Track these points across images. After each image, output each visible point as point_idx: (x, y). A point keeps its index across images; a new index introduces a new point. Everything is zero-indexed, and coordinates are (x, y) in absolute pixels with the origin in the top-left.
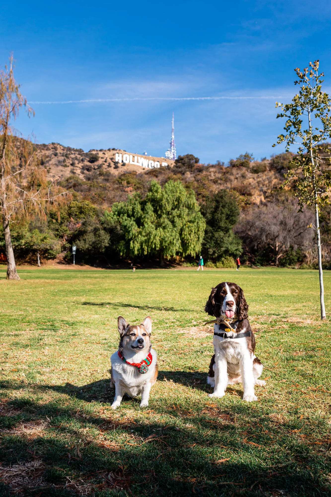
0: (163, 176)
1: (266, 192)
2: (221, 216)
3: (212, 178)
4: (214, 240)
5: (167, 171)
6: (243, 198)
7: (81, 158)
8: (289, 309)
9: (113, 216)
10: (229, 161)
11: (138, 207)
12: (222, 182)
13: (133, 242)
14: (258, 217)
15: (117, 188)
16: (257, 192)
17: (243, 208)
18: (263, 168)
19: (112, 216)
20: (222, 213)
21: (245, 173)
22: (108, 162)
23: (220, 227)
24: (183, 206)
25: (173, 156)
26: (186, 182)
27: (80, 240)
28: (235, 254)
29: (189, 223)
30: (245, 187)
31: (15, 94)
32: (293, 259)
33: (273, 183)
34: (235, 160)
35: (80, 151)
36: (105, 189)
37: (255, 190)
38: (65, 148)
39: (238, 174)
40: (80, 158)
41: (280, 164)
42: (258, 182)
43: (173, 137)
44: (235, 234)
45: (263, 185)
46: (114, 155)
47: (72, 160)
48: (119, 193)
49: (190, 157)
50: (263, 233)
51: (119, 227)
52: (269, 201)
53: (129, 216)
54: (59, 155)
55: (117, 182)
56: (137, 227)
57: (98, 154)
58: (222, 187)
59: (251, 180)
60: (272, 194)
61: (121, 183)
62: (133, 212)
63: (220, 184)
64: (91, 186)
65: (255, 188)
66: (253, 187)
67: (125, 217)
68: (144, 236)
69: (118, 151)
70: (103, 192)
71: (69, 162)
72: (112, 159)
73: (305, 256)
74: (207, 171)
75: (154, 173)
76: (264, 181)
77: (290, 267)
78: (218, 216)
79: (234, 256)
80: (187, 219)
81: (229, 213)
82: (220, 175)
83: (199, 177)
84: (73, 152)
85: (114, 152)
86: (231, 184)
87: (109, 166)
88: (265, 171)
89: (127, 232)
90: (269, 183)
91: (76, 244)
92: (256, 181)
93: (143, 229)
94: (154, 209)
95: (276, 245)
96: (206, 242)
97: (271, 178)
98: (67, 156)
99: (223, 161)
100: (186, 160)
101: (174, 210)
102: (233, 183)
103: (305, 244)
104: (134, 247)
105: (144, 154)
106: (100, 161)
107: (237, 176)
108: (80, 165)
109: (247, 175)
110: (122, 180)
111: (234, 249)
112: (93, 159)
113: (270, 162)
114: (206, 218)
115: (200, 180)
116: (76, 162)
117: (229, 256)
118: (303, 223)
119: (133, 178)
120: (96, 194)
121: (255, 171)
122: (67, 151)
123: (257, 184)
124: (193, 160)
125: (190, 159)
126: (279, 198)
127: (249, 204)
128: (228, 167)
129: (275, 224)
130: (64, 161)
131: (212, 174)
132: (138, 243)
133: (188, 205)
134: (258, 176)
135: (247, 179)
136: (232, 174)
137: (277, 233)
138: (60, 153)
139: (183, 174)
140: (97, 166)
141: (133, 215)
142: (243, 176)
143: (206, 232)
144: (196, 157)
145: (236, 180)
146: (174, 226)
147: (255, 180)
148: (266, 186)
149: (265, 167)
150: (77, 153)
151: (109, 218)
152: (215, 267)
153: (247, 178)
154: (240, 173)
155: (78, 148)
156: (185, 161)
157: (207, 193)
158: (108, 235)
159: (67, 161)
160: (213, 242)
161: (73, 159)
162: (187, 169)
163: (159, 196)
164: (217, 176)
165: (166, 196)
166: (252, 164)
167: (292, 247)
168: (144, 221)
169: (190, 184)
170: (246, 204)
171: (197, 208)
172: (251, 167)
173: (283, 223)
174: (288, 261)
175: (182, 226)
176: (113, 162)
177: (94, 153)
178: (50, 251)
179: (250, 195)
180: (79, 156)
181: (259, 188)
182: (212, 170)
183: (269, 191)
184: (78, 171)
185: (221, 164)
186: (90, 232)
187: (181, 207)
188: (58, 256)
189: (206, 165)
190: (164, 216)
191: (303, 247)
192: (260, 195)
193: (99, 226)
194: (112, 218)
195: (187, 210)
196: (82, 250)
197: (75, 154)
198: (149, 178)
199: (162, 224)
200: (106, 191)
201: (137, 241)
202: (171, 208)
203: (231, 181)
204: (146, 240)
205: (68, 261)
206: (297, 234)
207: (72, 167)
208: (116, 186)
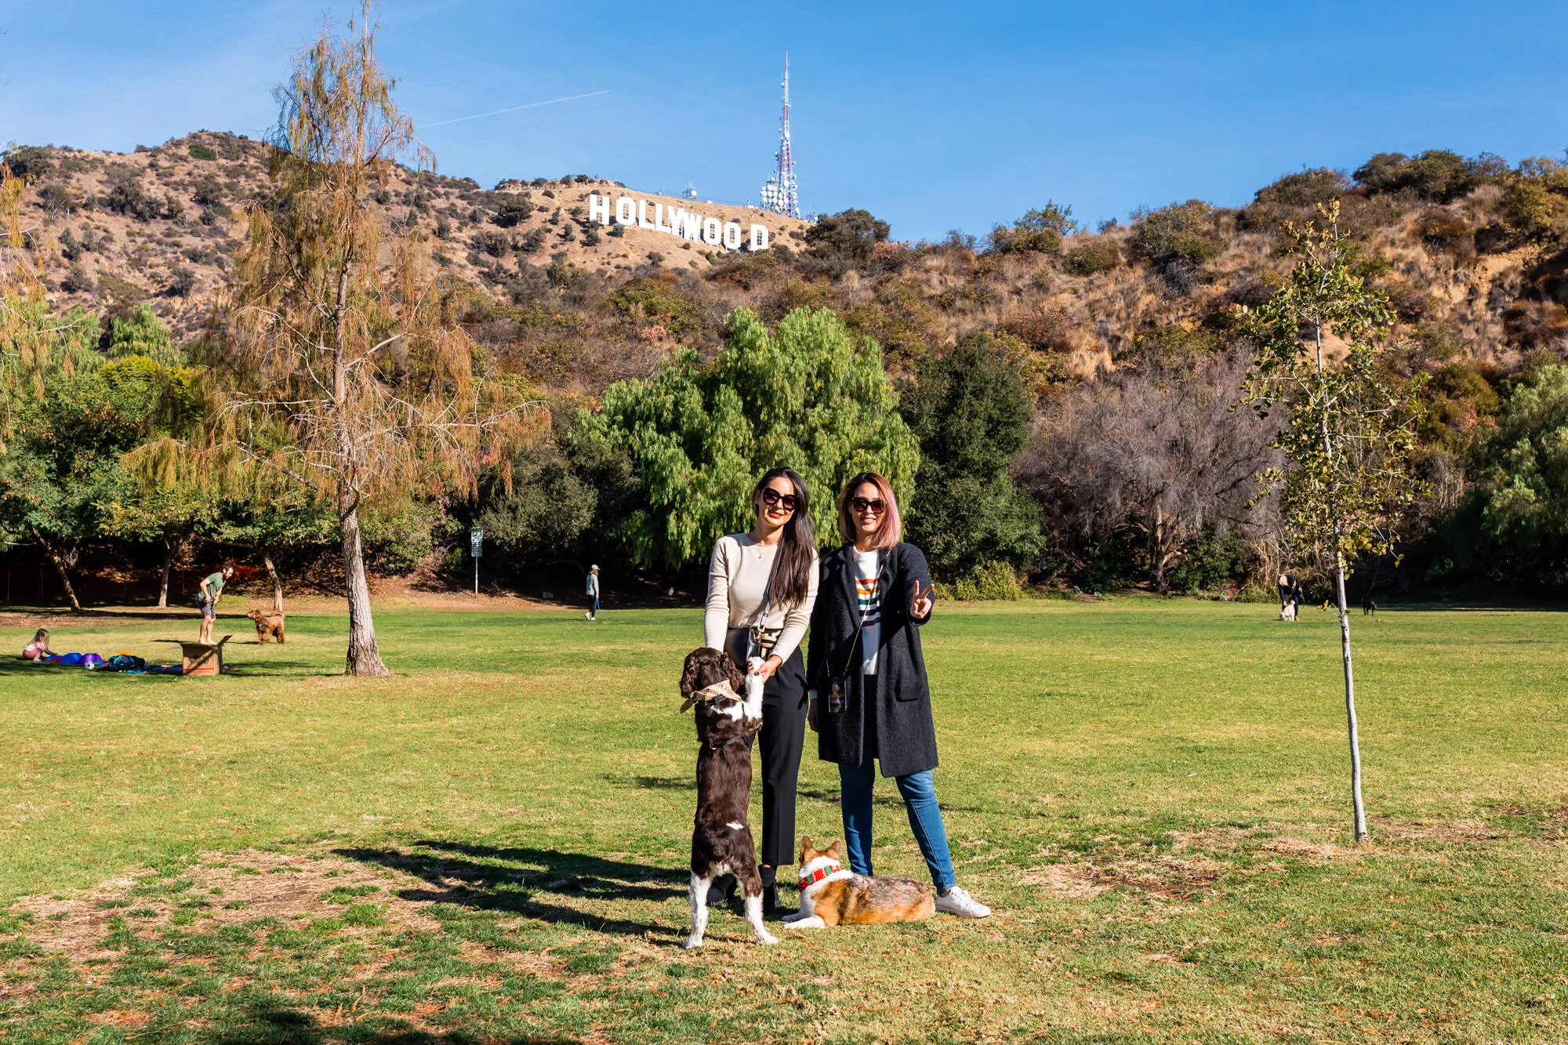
0: (768, 284)
1: (1119, 339)
2: (970, 425)
3: (933, 292)
4: (946, 507)
5: (781, 268)
6: (1041, 359)
7: (471, 209)
8: (1262, 799)
9: (609, 426)
10: (990, 231)
11: (694, 399)
12: (968, 304)
13: (679, 518)
14: (1095, 426)
15: (615, 329)
16: (1089, 339)
17: (1043, 394)
18: (1108, 256)
19: (605, 429)
20: (973, 415)
21: (1044, 273)
22: (562, 224)
23: (965, 464)
24: (843, 394)
25: (787, 201)
26: (846, 307)
27: (495, 511)
28: (1018, 551)
29: (862, 452)
30: (1047, 323)
31: (378, 105)
32: (1215, 569)
33: (1142, 306)
34: (1011, 228)
35: (466, 187)
36: (573, 332)
37: (1081, 330)
38: (415, 175)
39: (1020, 277)
40: (464, 210)
41: (1164, 243)
42: (1090, 306)
43: (787, 135)
44: (1019, 485)
45: (1108, 315)
46: (582, 198)
47: (437, 218)
48: (620, 346)
49: (857, 220)
50: (1113, 481)
51: (626, 467)
52: (1129, 372)
53: (662, 429)
54: (394, 199)
55: (612, 307)
56: (689, 464)
57: (527, 195)
58: (968, 325)
59: (1066, 298)
60: (1138, 345)
61: (627, 310)
62: (677, 415)
63: (963, 311)
64: (523, 322)
65: (1079, 324)
66: (1075, 321)
67: (651, 432)
68: (714, 498)
69: (595, 186)
70: (566, 344)
71: (427, 223)
72: (575, 212)
73: (1255, 559)
74: (917, 268)
75: (737, 276)
76: (1111, 300)
77: (1206, 594)
78: (959, 423)
79: (1016, 559)
80: (856, 435)
81: (996, 414)
82: (959, 282)
83: (890, 289)
84: (441, 190)
85: (585, 188)
86: (999, 312)
87: (566, 236)
88: (1114, 266)
89: (654, 480)
90: (1128, 306)
91: (484, 523)
92: (1084, 302)
93: (709, 472)
94: (745, 402)
95: (1155, 521)
96: (919, 514)
97: (1132, 289)
98: (419, 203)
99: (970, 233)
100: (845, 229)
101: (814, 406)
102: (1005, 309)
103: (1254, 519)
104: (680, 534)
105: (687, 193)
106: (536, 221)
107: (1019, 284)
108: (467, 234)
109: (1052, 281)
110: (629, 300)
111: (1014, 538)
112: (511, 215)
113: (1128, 234)
114: (921, 432)
115: (895, 299)
116: (454, 223)
117: (999, 561)
118: (1246, 447)
119: (665, 293)
120: (542, 352)
121: (1080, 266)
122: (420, 183)
123: (1087, 313)
124: (867, 229)
125: (858, 228)
126: (1165, 361)
127: (1063, 380)
128: (986, 254)
129: (1151, 452)
130: (411, 220)
131: (935, 278)
132: (693, 519)
133: (860, 388)
134: (1091, 282)
135: (1054, 294)
136: (1001, 277)
137: (1160, 483)
138: (397, 194)
139: (837, 278)
140: (525, 236)
141: (675, 426)
142: (1040, 286)
143: (920, 478)
144: (877, 219)
145: (1015, 297)
146: (813, 461)
147: (1079, 297)
148: (1118, 318)
149: (1113, 253)
150: (456, 191)
151: (595, 435)
152: (951, 598)
153: (1053, 290)
154: (1029, 273)
155: (459, 176)
156: (839, 234)
157: (921, 346)
158: (592, 493)
159: (419, 221)
160: (944, 514)
161: (440, 212)
162: (850, 262)
163: (759, 359)
164: (951, 284)
165: (782, 360)
166: (1068, 243)
167: (1209, 529)
168: (714, 444)
169: (862, 313)
170: (1051, 381)
171: (889, 398)
172: (1065, 252)
173: (1178, 448)
174: (1199, 576)
175: (839, 460)
176: (578, 222)
177: (514, 191)
178: (395, 547)
179: (1064, 348)
180: (460, 204)
181: (1093, 326)
182: (932, 262)
183: (1129, 335)
184: (460, 256)
185: (965, 242)
186: (529, 483)
187: (836, 398)
188: (420, 562)
189: (913, 246)
190: (780, 427)
191: (1246, 528)
192: (1097, 350)
193: (560, 462)
194: (606, 435)
195: (856, 406)
196: (504, 542)
197: (447, 194)
198: (721, 291)
199: (772, 454)
200: (578, 340)
201: (690, 513)
202: (801, 401)
203: (998, 300)
204: (719, 509)
205: (453, 579)
206: (1228, 484)
207: (439, 242)
208: (610, 321)
